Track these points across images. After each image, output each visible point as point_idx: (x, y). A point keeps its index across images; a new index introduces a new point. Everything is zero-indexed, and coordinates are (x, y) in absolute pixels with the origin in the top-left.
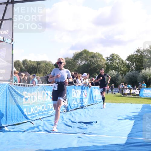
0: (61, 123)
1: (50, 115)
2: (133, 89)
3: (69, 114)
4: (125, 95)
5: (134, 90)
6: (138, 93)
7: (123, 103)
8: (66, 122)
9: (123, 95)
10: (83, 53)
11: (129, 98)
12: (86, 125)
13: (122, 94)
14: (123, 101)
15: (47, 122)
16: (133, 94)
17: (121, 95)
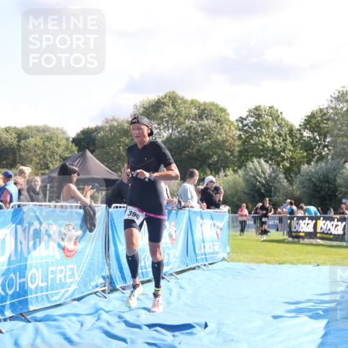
0: (90, 330)
1: (56, 301)
2: (325, 219)
3: (117, 299)
4: (298, 237)
5: (328, 222)
6: (339, 231)
7: (292, 263)
8: (108, 324)
9: (290, 239)
10: (164, 104)
11: (310, 248)
12: (174, 336)
13: (290, 233)
14: (290, 258)
15: (48, 325)
16: (324, 236)
17: (286, 237)
